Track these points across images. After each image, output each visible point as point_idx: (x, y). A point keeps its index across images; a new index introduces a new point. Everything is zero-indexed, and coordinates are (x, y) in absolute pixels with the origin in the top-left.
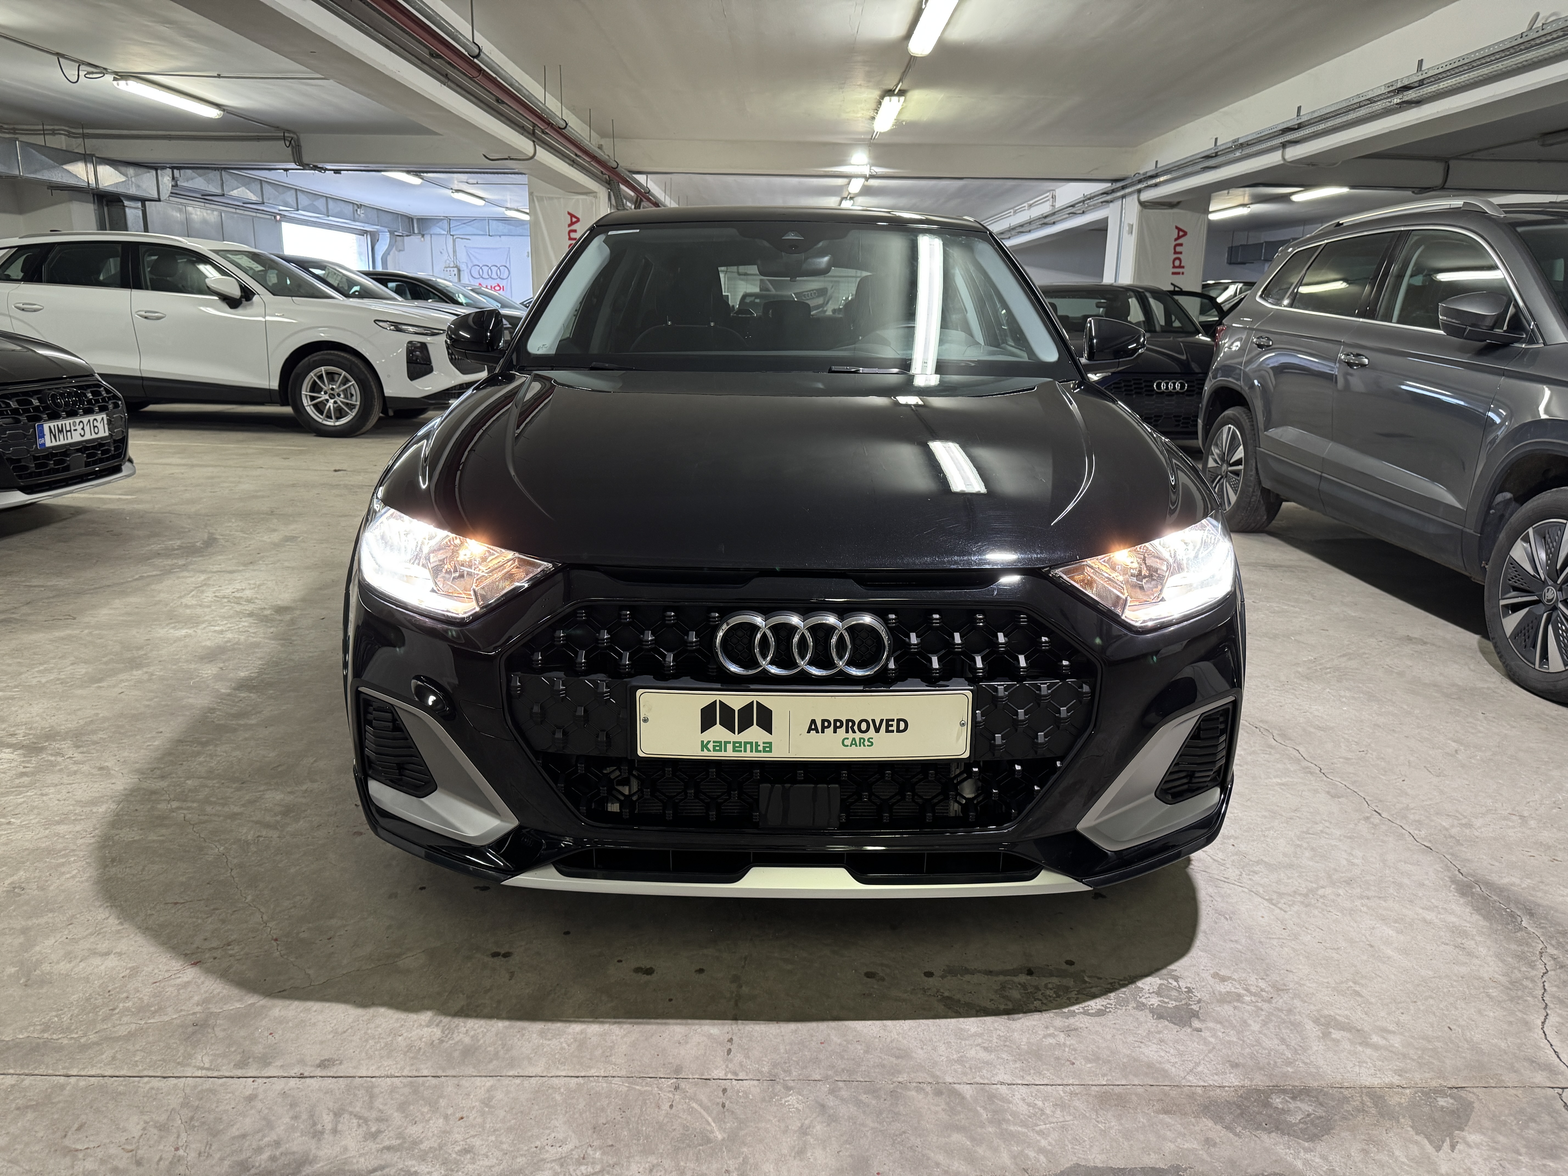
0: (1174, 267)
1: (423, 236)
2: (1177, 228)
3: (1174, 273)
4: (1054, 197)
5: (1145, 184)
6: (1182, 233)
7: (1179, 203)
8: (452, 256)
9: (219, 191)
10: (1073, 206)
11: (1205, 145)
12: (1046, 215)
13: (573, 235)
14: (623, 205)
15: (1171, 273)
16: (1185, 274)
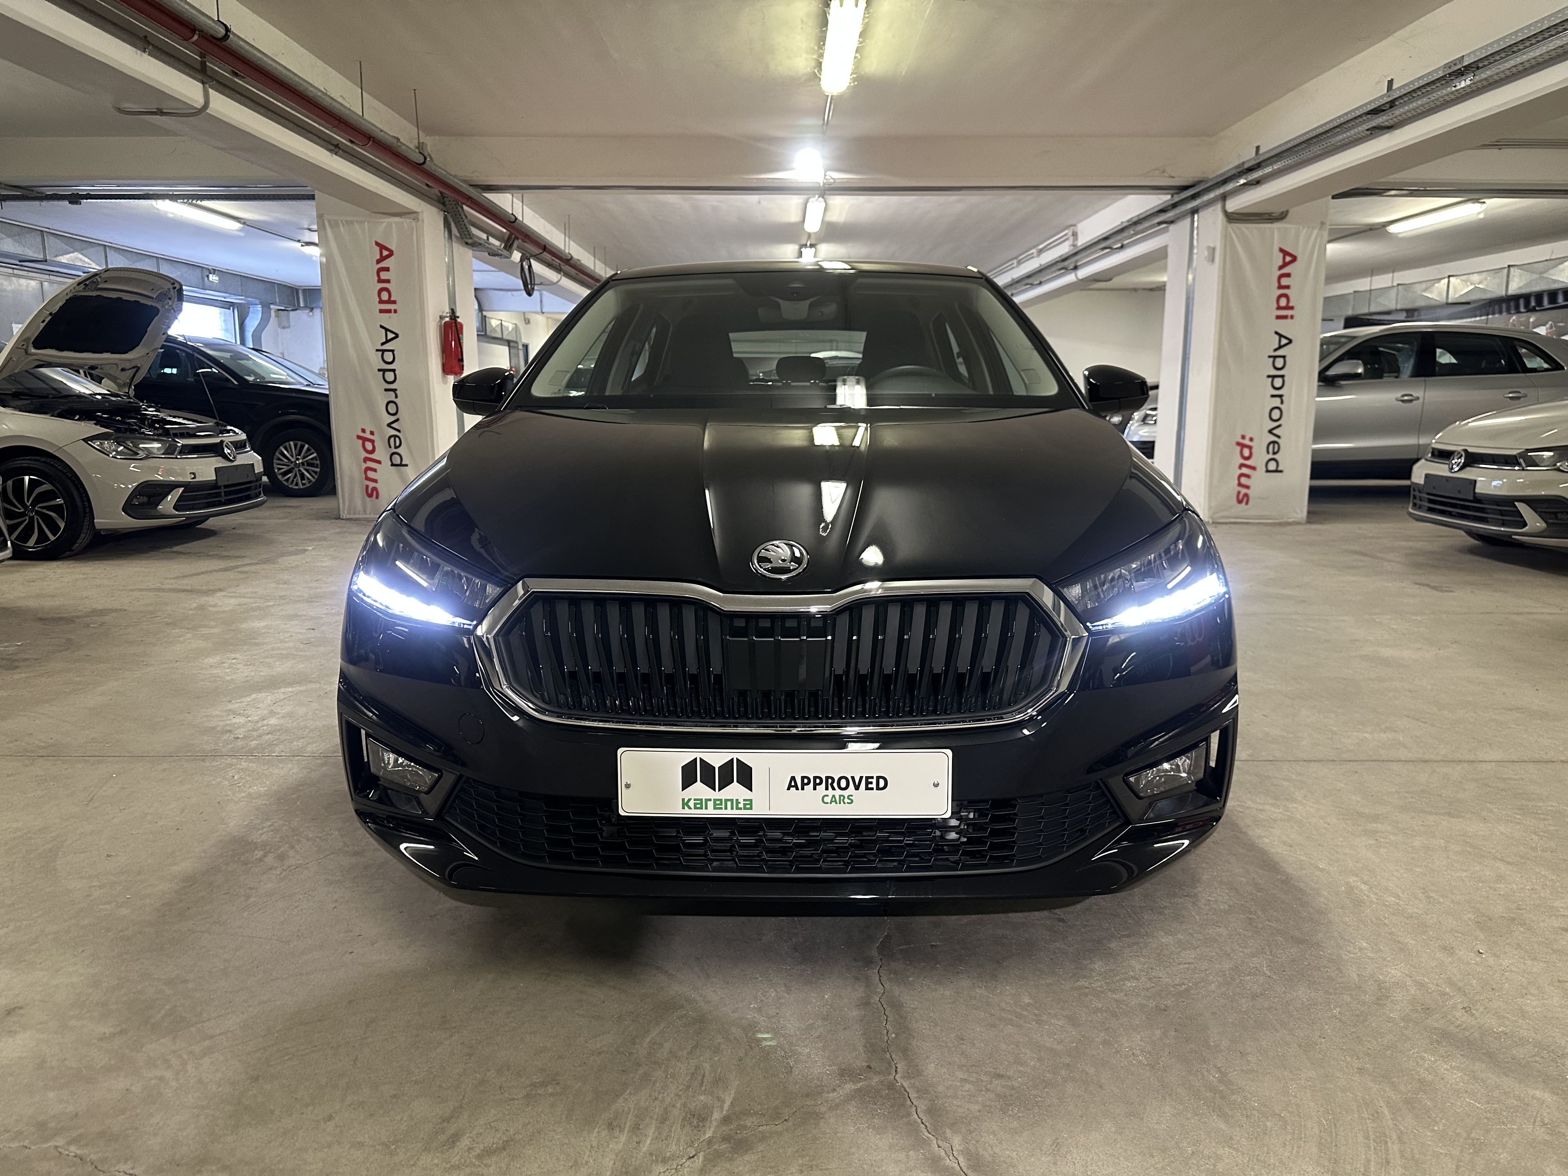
0: (1279, 308)
1: (312, 309)
2: (1281, 250)
3: (1278, 317)
6: (1289, 258)
7: (1284, 214)
12: (1063, 257)
13: (384, 275)
14: (470, 235)
15: (1274, 317)
16: (1295, 318)
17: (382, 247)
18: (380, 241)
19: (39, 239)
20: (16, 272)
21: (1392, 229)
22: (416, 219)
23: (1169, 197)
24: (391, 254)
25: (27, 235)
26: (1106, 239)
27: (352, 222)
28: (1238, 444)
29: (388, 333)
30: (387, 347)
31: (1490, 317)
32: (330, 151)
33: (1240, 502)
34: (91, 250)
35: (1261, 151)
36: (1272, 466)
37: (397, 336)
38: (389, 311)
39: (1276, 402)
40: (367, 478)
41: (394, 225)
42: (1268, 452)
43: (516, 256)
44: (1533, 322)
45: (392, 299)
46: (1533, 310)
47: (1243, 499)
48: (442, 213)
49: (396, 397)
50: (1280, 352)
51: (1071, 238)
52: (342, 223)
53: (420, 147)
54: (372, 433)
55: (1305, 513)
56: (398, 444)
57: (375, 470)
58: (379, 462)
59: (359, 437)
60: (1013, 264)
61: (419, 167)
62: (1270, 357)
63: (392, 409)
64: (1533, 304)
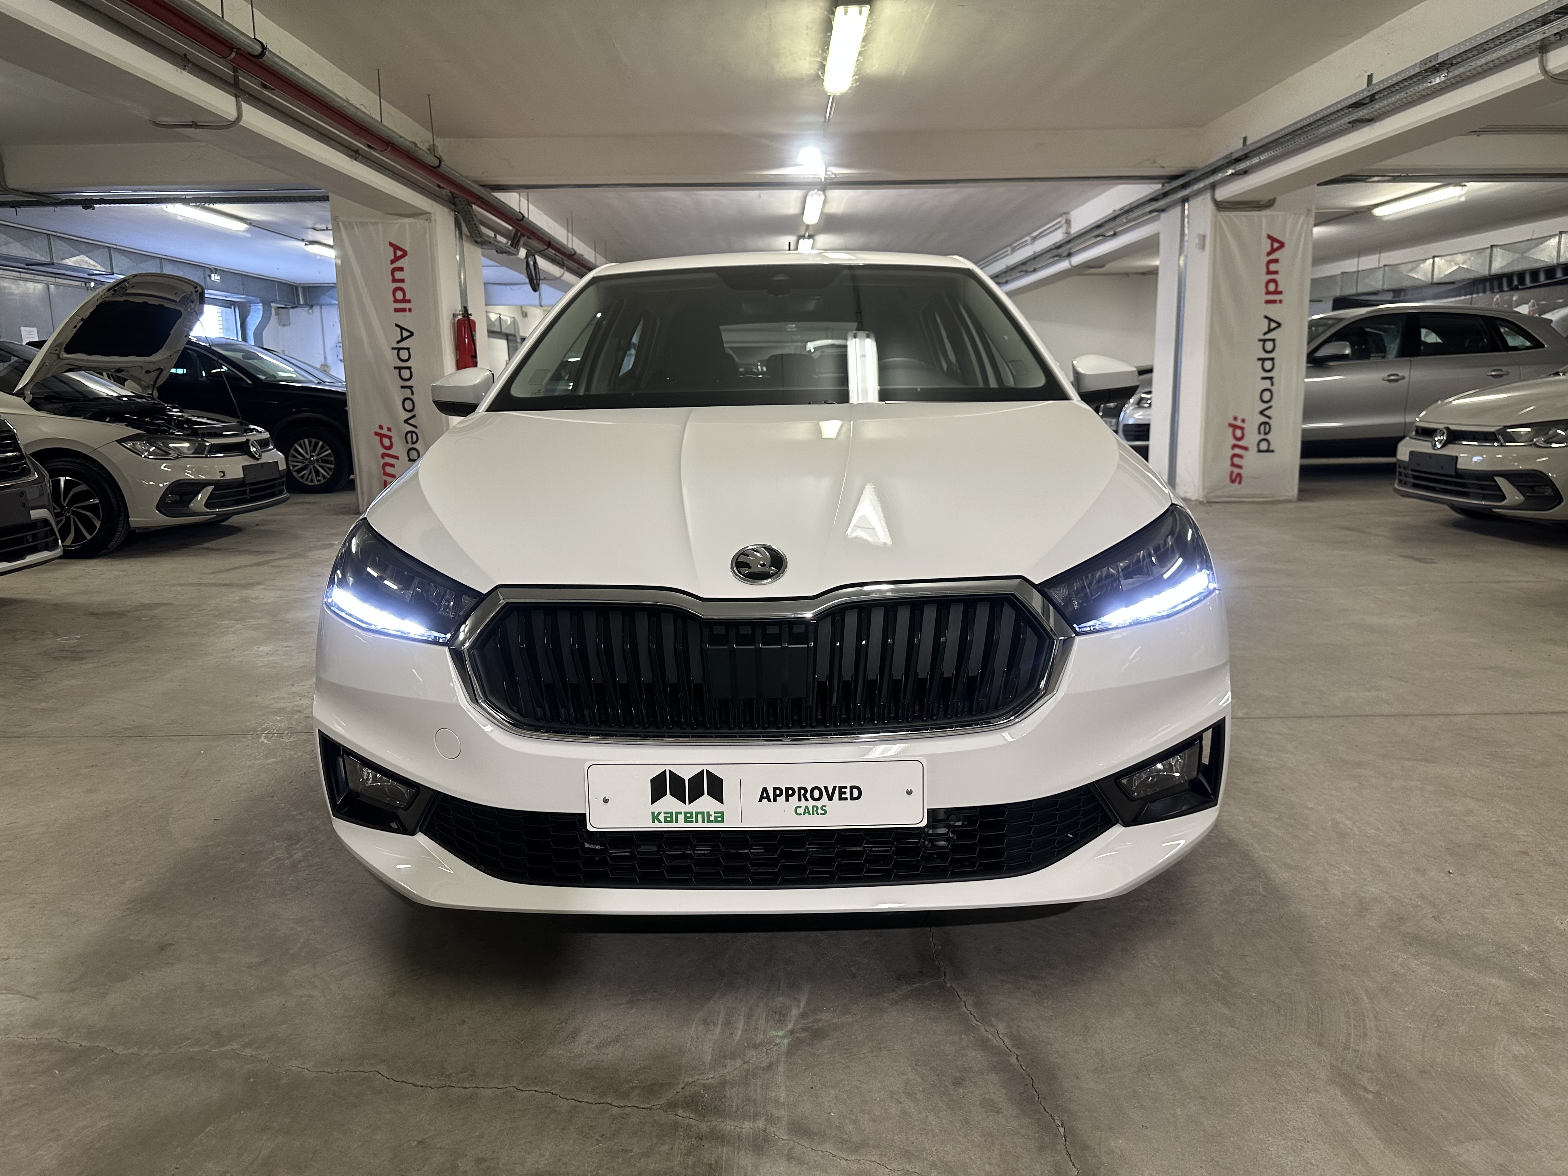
0: (1268, 293)
2: (1269, 237)
3: (1268, 302)
6: (1277, 245)
7: (1271, 202)
11: (1352, 86)
12: (1058, 245)
13: (398, 275)
14: (480, 234)
15: (1263, 302)
16: (1284, 302)
17: (396, 248)
18: (393, 242)
19: (46, 242)
20: (23, 275)
21: (1377, 212)
22: (429, 220)
23: (1160, 186)
24: (405, 253)
25: (35, 239)
26: (1099, 226)
27: (366, 224)
28: (1231, 425)
29: (404, 331)
30: (401, 345)
31: (1474, 296)
32: (351, 156)
33: (1233, 481)
34: (97, 253)
35: (1249, 142)
36: (1264, 445)
37: (412, 334)
38: (404, 310)
39: (1267, 384)
40: (386, 474)
41: (407, 225)
42: (1260, 433)
43: (523, 253)
44: (1516, 301)
45: (407, 298)
46: (1516, 289)
47: (1236, 478)
48: (453, 213)
49: (413, 394)
50: (1270, 336)
51: (1065, 226)
52: (357, 225)
53: (432, 149)
54: (389, 429)
55: (1296, 491)
56: (415, 439)
57: (392, 466)
58: (397, 458)
59: (376, 434)
60: (1007, 251)
61: (435, 170)
62: (1260, 340)
63: (409, 405)
64: (1516, 282)
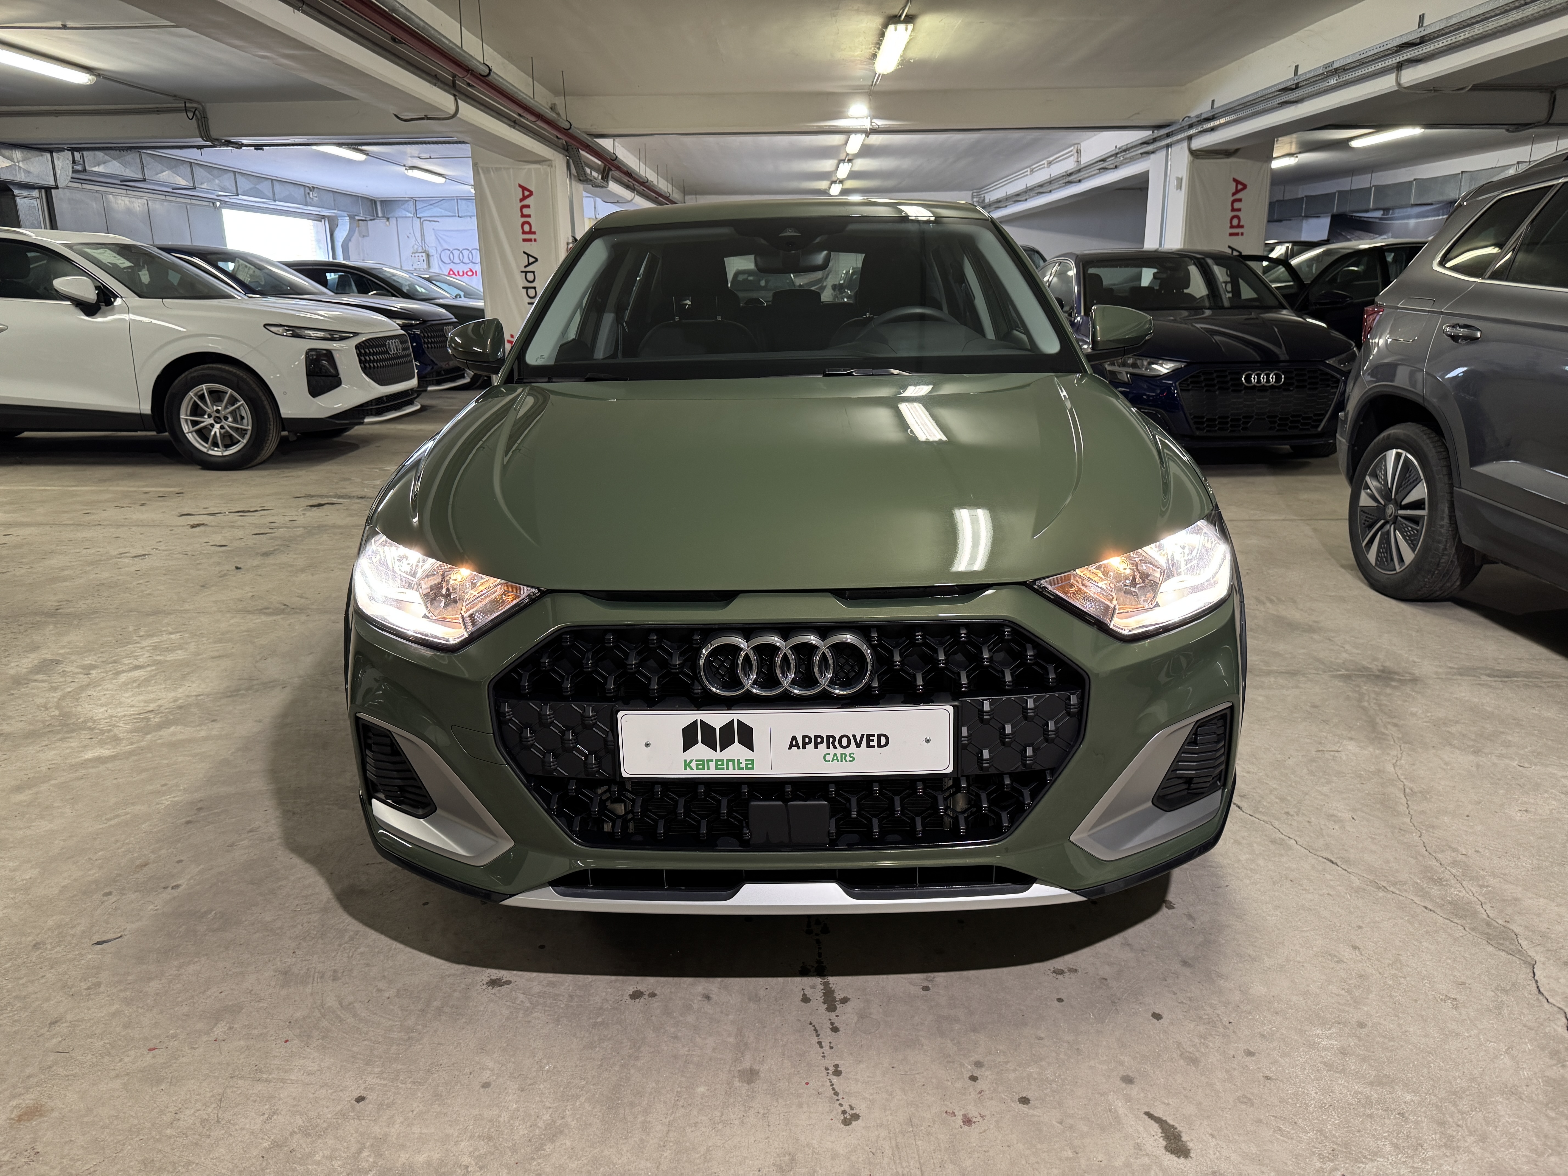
0: (1232, 227)
1: (388, 219)
2: (1235, 180)
3: (1231, 234)
4: (1078, 152)
5: (1200, 129)
6: (1240, 186)
7: (1237, 150)
8: (420, 241)
9: (139, 176)
10: (1104, 160)
11: (1282, 75)
12: (1069, 172)
13: (526, 212)
14: (584, 173)
15: (1228, 234)
16: (1245, 235)
17: (524, 189)
18: (522, 184)
21: (1354, 143)
22: (551, 166)
23: (1151, 132)
24: (531, 194)
29: (530, 258)
30: (528, 269)
32: (511, 126)
35: (1216, 105)
37: (536, 260)
38: (530, 240)
41: (532, 170)
45: (533, 230)
48: (565, 157)
52: (492, 169)
53: (553, 108)
61: (566, 132)
